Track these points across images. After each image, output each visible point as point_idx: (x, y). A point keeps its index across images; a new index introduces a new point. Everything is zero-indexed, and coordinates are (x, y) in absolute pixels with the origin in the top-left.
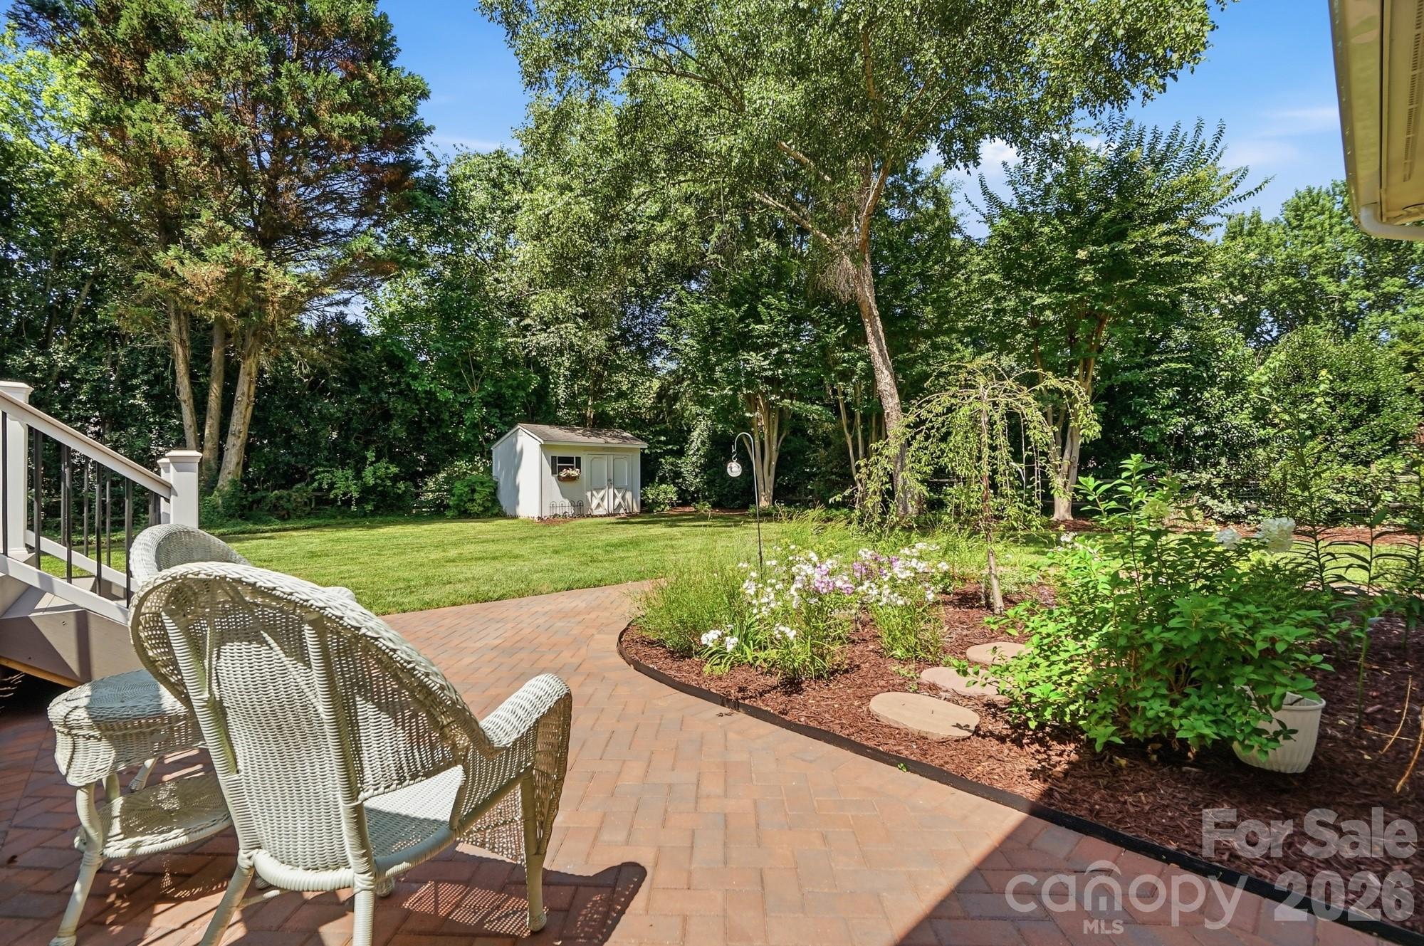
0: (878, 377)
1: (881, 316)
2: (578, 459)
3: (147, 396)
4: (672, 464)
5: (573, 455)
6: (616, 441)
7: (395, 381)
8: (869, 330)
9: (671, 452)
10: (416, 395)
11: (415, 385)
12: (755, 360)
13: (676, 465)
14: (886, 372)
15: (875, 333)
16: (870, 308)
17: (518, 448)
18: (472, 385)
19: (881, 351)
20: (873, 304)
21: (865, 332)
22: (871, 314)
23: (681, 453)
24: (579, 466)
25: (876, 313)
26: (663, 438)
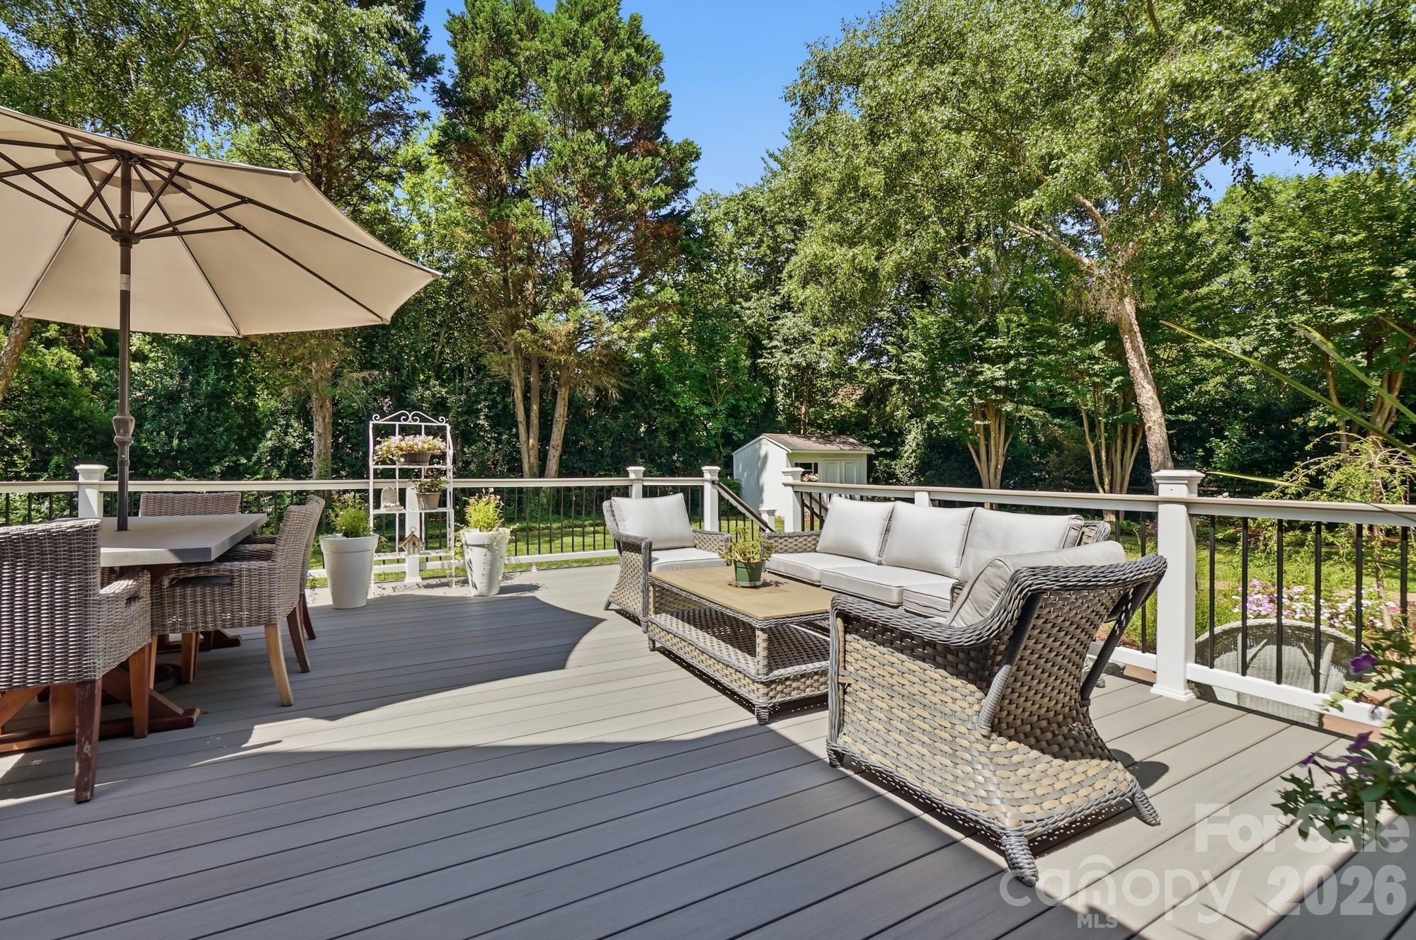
0: (1137, 391)
1: (1141, 331)
2: (816, 465)
3: (487, 417)
4: (886, 465)
5: (812, 461)
6: (847, 448)
7: (661, 399)
8: (1128, 346)
9: (885, 455)
10: (678, 411)
11: (678, 402)
12: (990, 372)
13: (889, 466)
14: (1148, 387)
15: (1136, 349)
16: (1131, 325)
17: (762, 453)
18: (716, 399)
19: (1142, 366)
20: (1134, 322)
21: (1124, 348)
22: (1131, 330)
23: (894, 456)
24: (816, 472)
25: (1136, 328)
26: (876, 442)
